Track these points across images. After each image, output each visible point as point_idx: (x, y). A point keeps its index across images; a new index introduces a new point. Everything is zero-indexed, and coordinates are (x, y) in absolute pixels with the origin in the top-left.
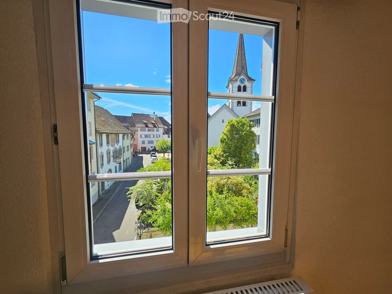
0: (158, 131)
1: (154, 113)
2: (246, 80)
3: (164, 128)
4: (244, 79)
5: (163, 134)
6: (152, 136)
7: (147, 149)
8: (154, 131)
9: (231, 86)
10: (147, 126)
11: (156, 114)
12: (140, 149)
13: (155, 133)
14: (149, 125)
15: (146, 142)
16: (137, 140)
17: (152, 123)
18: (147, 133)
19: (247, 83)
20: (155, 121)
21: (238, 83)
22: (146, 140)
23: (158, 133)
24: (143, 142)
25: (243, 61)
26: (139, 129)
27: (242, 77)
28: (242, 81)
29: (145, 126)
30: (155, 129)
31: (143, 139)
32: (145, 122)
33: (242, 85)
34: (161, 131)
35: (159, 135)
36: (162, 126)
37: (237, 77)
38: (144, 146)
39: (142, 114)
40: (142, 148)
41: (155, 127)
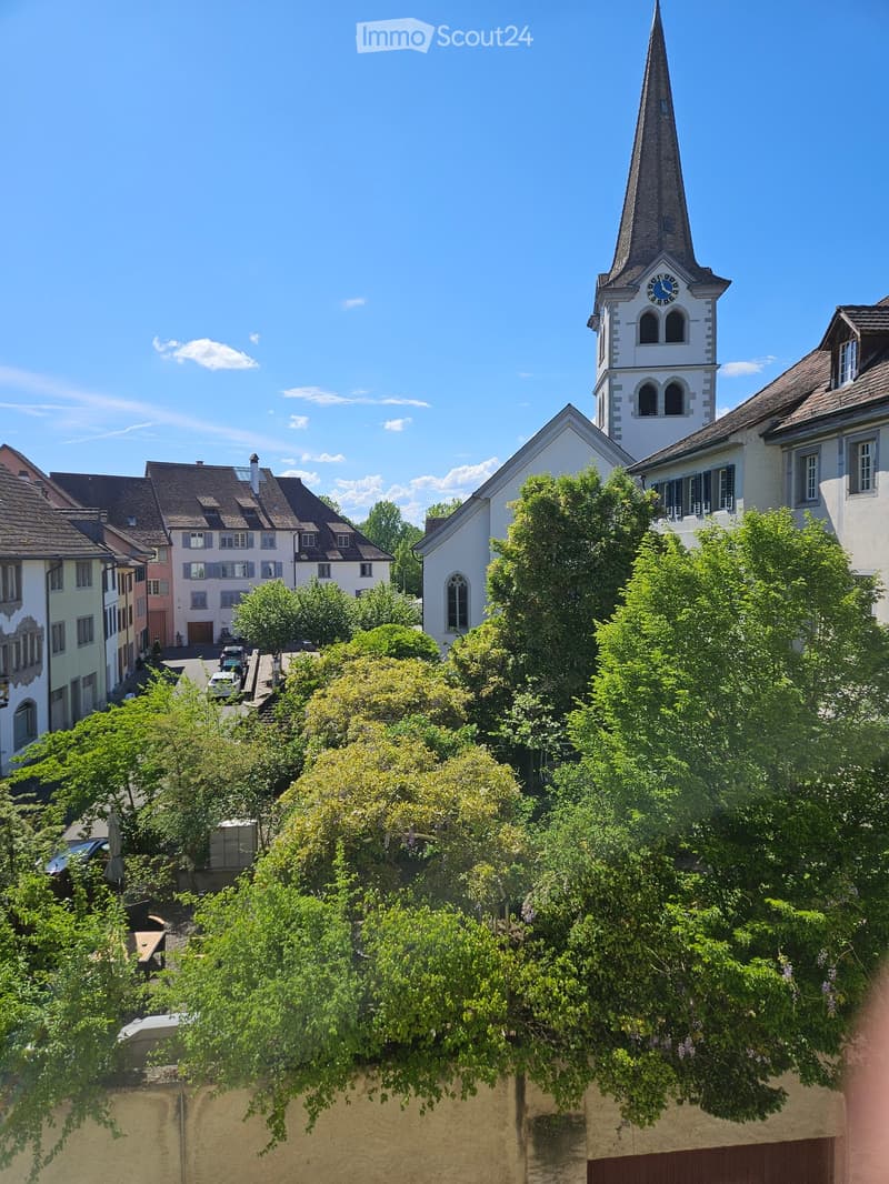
0: (270, 544)
1: (255, 460)
2: (682, 286)
3: (300, 532)
4: (669, 282)
5: (297, 558)
6: (238, 571)
7: (217, 634)
8: (250, 544)
9: (606, 317)
10: (216, 524)
11: (261, 464)
12: (184, 632)
13: (257, 555)
14: (227, 520)
15: (214, 599)
16: (170, 593)
17: (244, 511)
18: (217, 555)
19: (684, 299)
20: (257, 498)
21: (642, 302)
22: (214, 588)
23: (268, 555)
24: (199, 601)
25: (666, 194)
26: (177, 537)
27: (662, 269)
28: (661, 290)
29: (205, 523)
30: (257, 535)
31: (201, 586)
32: (209, 502)
33: (663, 311)
34: (286, 544)
35: (279, 566)
36: (291, 521)
37: (636, 270)
38: (200, 616)
39: (199, 469)
40: (191, 626)
41: (255, 524)
